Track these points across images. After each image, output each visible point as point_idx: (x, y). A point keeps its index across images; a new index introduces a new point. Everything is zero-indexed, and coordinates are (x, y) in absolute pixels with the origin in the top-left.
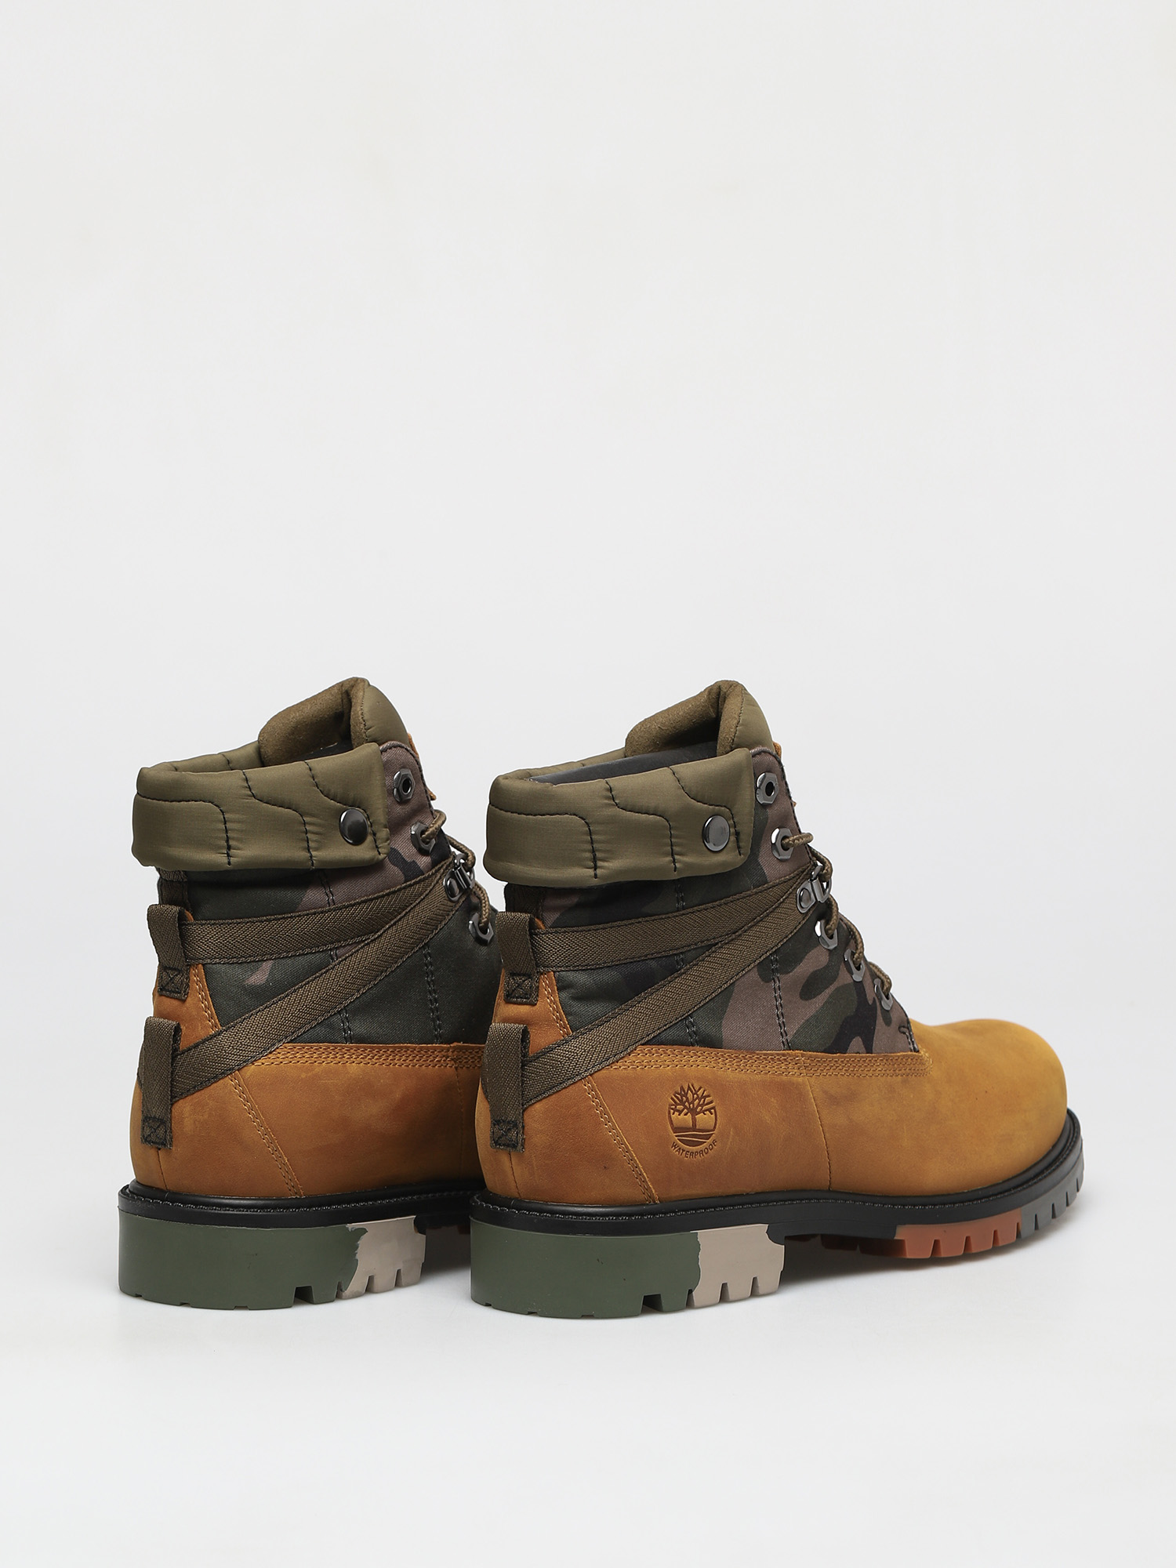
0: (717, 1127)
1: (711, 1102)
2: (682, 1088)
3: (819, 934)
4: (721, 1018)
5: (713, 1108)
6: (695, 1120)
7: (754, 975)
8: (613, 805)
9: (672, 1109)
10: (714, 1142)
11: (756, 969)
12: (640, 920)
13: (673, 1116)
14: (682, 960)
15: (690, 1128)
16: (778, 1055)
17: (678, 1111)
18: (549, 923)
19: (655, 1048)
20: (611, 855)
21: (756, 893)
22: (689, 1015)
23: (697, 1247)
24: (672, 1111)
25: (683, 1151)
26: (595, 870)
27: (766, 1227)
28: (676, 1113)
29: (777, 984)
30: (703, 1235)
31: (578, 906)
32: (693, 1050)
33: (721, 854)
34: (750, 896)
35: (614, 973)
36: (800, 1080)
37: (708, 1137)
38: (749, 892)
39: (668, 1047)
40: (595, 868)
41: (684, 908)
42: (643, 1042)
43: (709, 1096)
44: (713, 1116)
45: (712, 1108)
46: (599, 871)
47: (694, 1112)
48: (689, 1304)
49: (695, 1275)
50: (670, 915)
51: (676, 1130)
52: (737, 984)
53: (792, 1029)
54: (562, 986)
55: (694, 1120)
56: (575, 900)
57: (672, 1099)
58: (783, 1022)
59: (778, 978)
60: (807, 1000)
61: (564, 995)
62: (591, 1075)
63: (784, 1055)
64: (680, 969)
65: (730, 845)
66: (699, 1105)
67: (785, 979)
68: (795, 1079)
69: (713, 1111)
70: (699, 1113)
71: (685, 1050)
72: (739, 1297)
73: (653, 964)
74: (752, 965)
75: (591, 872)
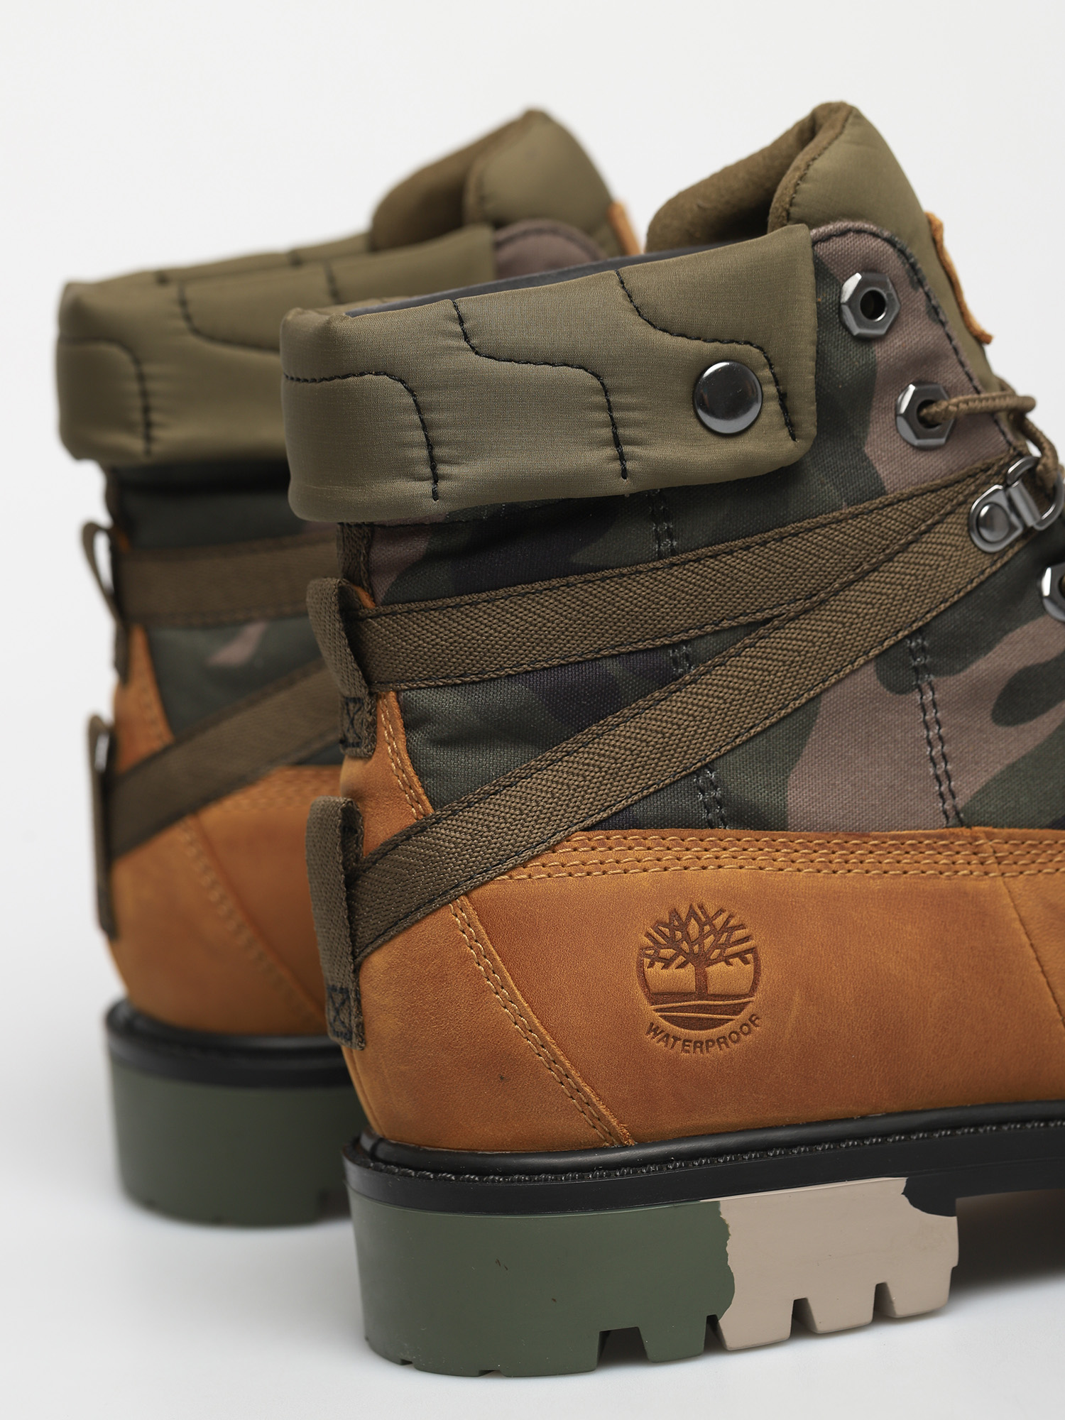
0: (760, 987)
1: (746, 939)
2: (674, 913)
3: (1046, 591)
4: (786, 770)
5: (752, 950)
6: (705, 976)
7: (868, 678)
8: (463, 349)
9: (648, 956)
10: (753, 1019)
11: (871, 669)
12: (571, 579)
13: (649, 971)
14: (687, 657)
15: (691, 993)
16: (928, 837)
17: (662, 959)
18: (381, 597)
19: (616, 835)
20: (471, 451)
21: (855, 516)
22: (706, 766)
23: (722, 1232)
24: (647, 961)
25: (676, 1039)
26: (436, 482)
27: (900, 1183)
28: (658, 965)
29: (929, 696)
30: (733, 1208)
31: (430, 558)
32: (711, 835)
33: (740, 440)
34: (839, 521)
35: (517, 687)
36: (985, 884)
37: (737, 1010)
38: (836, 514)
39: (649, 832)
40: (436, 478)
41: (674, 552)
42: (589, 822)
43: (742, 926)
44: (750, 967)
45: (747, 951)
46: (443, 486)
47: (701, 960)
48: (713, 1342)
49: (724, 1287)
50: (641, 567)
51: (655, 997)
52: (826, 699)
53: (967, 788)
54: (413, 721)
55: (702, 979)
56: (420, 546)
57: (648, 935)
58: (946, 772)
59: (930, 683)
60: (1008, 724)
61: (417, 737)
62: (466, 894)
63: (942, 837)
64: (681, 675)
65: (764, 419)
66: (715, 946)
67: (949, 686)
68: (970, 884)
69: (749, 956)
70: (716, 961)
71: (691, 836)
72: (846, 1324)
73: (613, 667)
74: (861, 661)
75: (427, 487)
